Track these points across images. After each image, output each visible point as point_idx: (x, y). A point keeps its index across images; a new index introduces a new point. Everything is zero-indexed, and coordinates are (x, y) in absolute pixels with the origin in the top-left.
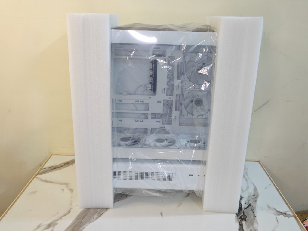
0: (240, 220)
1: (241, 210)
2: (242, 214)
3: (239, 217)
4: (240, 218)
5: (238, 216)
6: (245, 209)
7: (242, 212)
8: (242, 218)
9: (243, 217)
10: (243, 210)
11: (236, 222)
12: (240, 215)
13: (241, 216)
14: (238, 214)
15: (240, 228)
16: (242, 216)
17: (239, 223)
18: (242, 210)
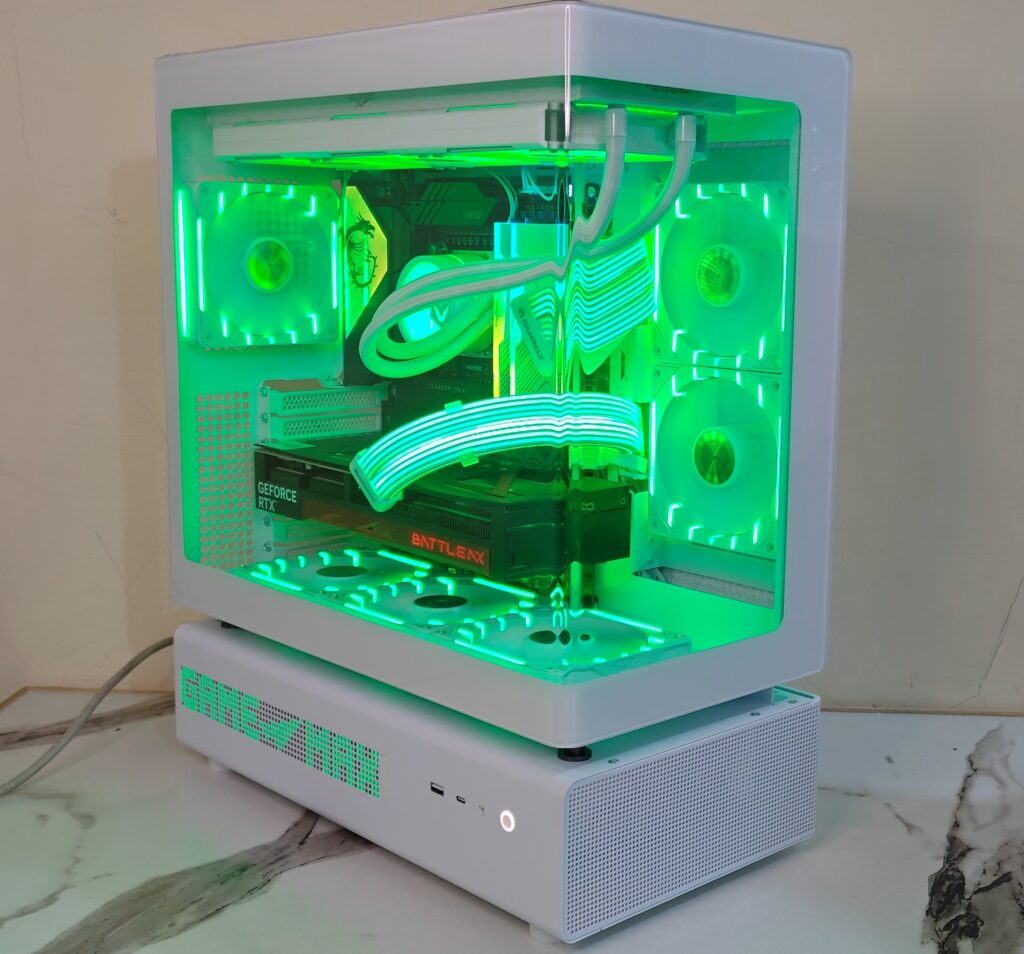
0: (946, 933)
1: (957, 896)
2: (963, 912)
3: (942, 924)
4: (947, 927)
5: (937, 919)
6: (975, 893)
7: (960, 903)
8: (957, 926)
9: (962, 923)
10: (967, 896)
11: (923, 943)
12: (947, 916)
13: (949, 920)
14: (939, 911)
16: (960, 918)
17: (941, 946)
18: (962, 896)
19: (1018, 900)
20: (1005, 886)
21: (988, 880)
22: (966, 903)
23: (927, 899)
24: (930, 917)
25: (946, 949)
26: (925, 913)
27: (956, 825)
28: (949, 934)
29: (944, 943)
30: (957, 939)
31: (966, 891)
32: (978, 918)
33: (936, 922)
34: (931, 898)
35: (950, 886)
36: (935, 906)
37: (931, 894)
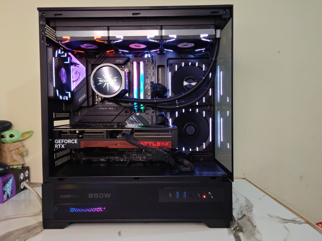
4: (234, 229)
6: (238, 220)
7: (235, 223)
8: (237, 229)
15: (237, 240)
19: (250, 221)
20: (245, 217)
21: (240, 216)
25: (236, 236)
28: (235, 232)
29: (235, 234)
30: (238, 233)
31: (235, 220)
32: (241, 227)
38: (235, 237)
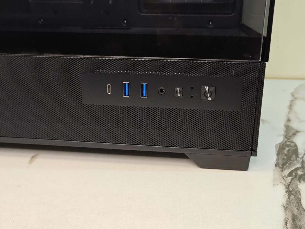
0: (289, 179)
1: (294, 156)
2: (299, 165)
3: (286, 172)
4: (290, 174)
5: (282, 169)
7: (297, 160)
8: (296, 174)
9: (300, 173)
10: (300, 156)
11: (274, 185)
12: (289, 168)
13: (293, 168)
14: (284, 165)
15: (289, 202)
16: (297, 169)
17: (288, 187)
18: (297, 156)
22: (301, 160)
23: (275, 157)
24: (277, 168)
25: (291, 189)
26: (274, 166)
27: (289, 120)
28: (292, 179)
29: (289, 185)
30: (298, 183)
31: (299, 153)
33: (282, 171)
34: (278, 157)
35: (289, 150)
36: (281, 161)
37: (278, 154)
38: (286, 192)
